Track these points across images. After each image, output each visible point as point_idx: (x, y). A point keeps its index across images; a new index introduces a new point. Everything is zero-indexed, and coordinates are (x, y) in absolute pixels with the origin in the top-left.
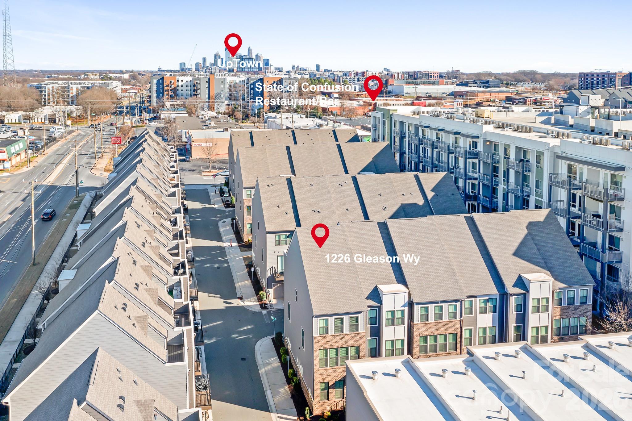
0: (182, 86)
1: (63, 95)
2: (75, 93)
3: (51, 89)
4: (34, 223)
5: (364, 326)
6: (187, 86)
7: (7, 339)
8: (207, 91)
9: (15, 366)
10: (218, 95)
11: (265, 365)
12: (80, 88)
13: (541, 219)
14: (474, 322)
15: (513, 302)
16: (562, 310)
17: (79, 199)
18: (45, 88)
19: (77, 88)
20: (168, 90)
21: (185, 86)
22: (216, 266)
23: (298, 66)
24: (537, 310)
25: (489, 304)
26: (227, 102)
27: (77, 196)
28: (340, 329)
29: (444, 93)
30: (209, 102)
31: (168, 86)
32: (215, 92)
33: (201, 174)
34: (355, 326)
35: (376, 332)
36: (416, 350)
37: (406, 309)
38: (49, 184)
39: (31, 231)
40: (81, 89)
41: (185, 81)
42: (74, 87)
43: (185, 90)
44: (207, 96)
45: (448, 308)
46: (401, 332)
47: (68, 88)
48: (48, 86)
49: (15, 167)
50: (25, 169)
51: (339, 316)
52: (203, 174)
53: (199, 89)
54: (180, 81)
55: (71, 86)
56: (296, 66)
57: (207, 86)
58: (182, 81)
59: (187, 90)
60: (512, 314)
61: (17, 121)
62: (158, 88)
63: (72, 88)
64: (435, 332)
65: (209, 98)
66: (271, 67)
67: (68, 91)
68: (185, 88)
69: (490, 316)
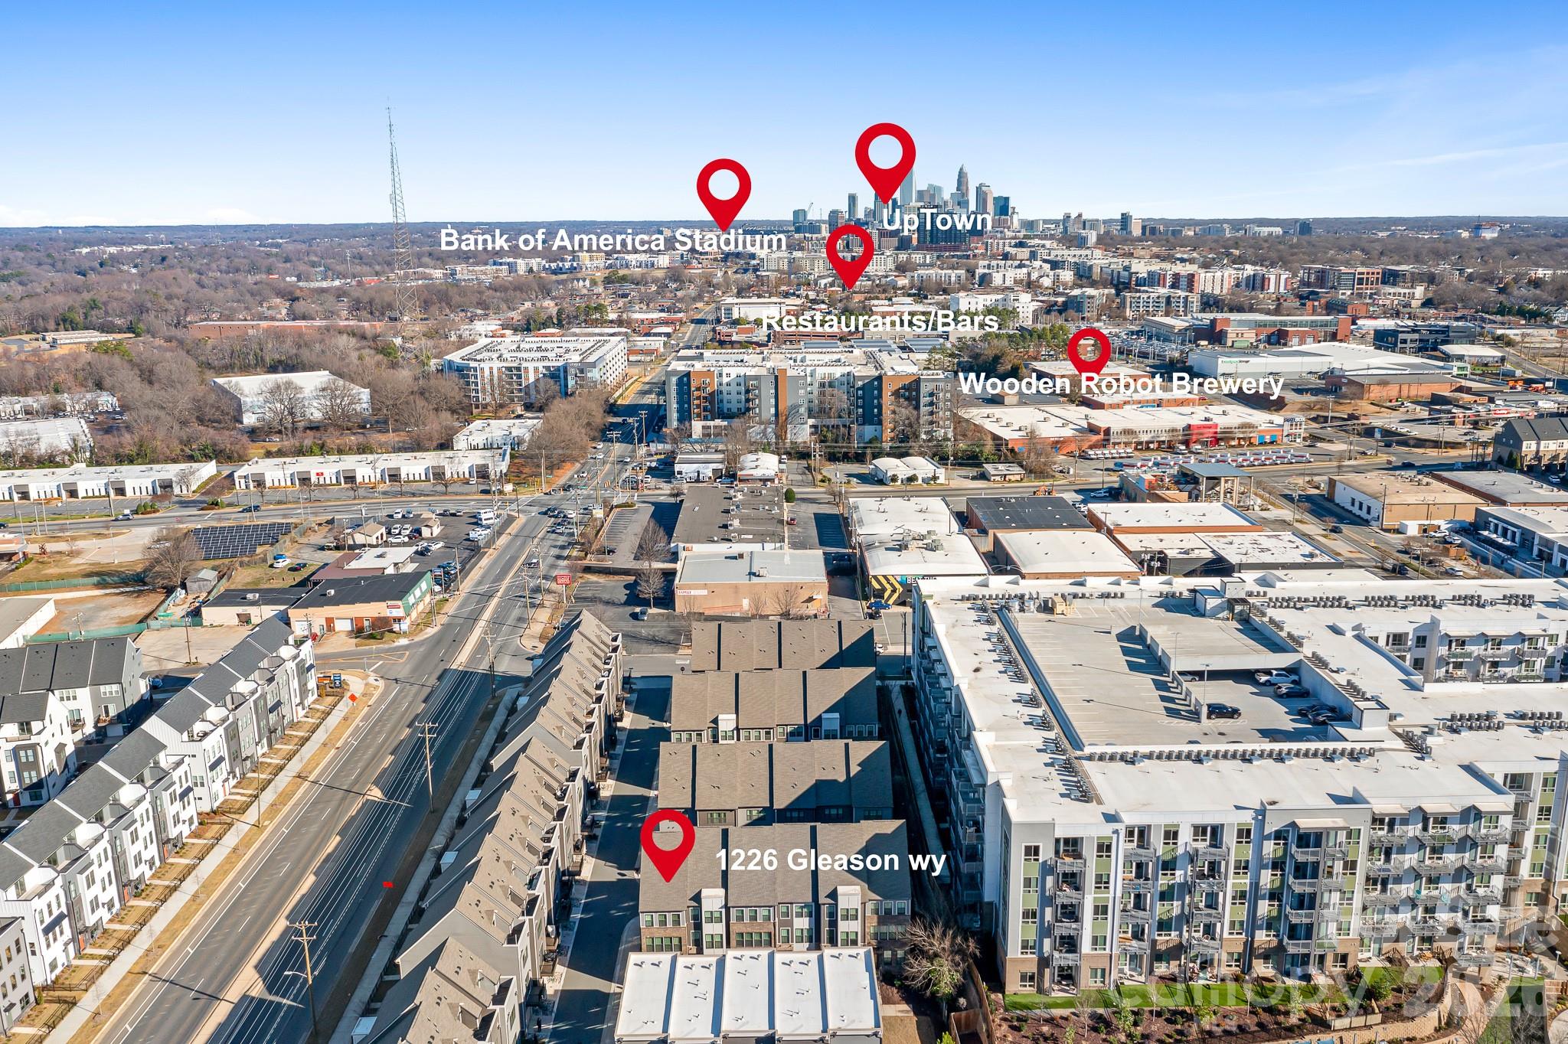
0: (728, 384)
1: (510, 384)
2: (532, 379)
3: (487, 373)
4: (429, 768)
5: (685, 922)
6: (739, 384)
7: (404, 900)
8: (773, 401)
9: (410, 926)
10: (795, 407)
11: (627, 942)
12: (541, 369)
13: (889, 831)
14: (791, 924)
15: (825, 910)
16: (879, 918)
17: (495, 701)
18: (475, 369)
19: (536, 370)
20: (698, 398)
21: (734, 385)
22: (630, 825)
23: (1080, 216)
24: (846, 918)
25: (805, 910)
26: (811, 422)
27: (494, 697)
28: (663, 923)
29: (1310, 373)
30: (777, 423)
31: (698, 389)
32: (789, 403)
33: (675, 650)
34: (677, 922)
35: (698, 927)
36: (733, 942)
37: (723, 910)
38: (461, 668)
39: (428, 777)
40: (544, 371)
41: (733, 376)
42: (531, 366)
43: (734, 393)
44: (773, 410)
45: (762, 913)
46: (719, 929)
47: (518, 369)
48: (482, 365)
49: (418, 627)
50: (430, 631)
51: (663, 914)
52: (680, 652)
53: (758, 396)
54: (724, 375)
55: (524, 364)
56: (1073, 216)
57: (773, 391)
58: (728, 375)
59: (739, 393)
60: (825, 919)
61: (423, 478)
62: (680, 393)
63: (526, 369)
64: (750, 930)
65: (777, 415)
66: (1012, 218)
67: (519, 376)
68: (734, 388)
69: (807, 920)
